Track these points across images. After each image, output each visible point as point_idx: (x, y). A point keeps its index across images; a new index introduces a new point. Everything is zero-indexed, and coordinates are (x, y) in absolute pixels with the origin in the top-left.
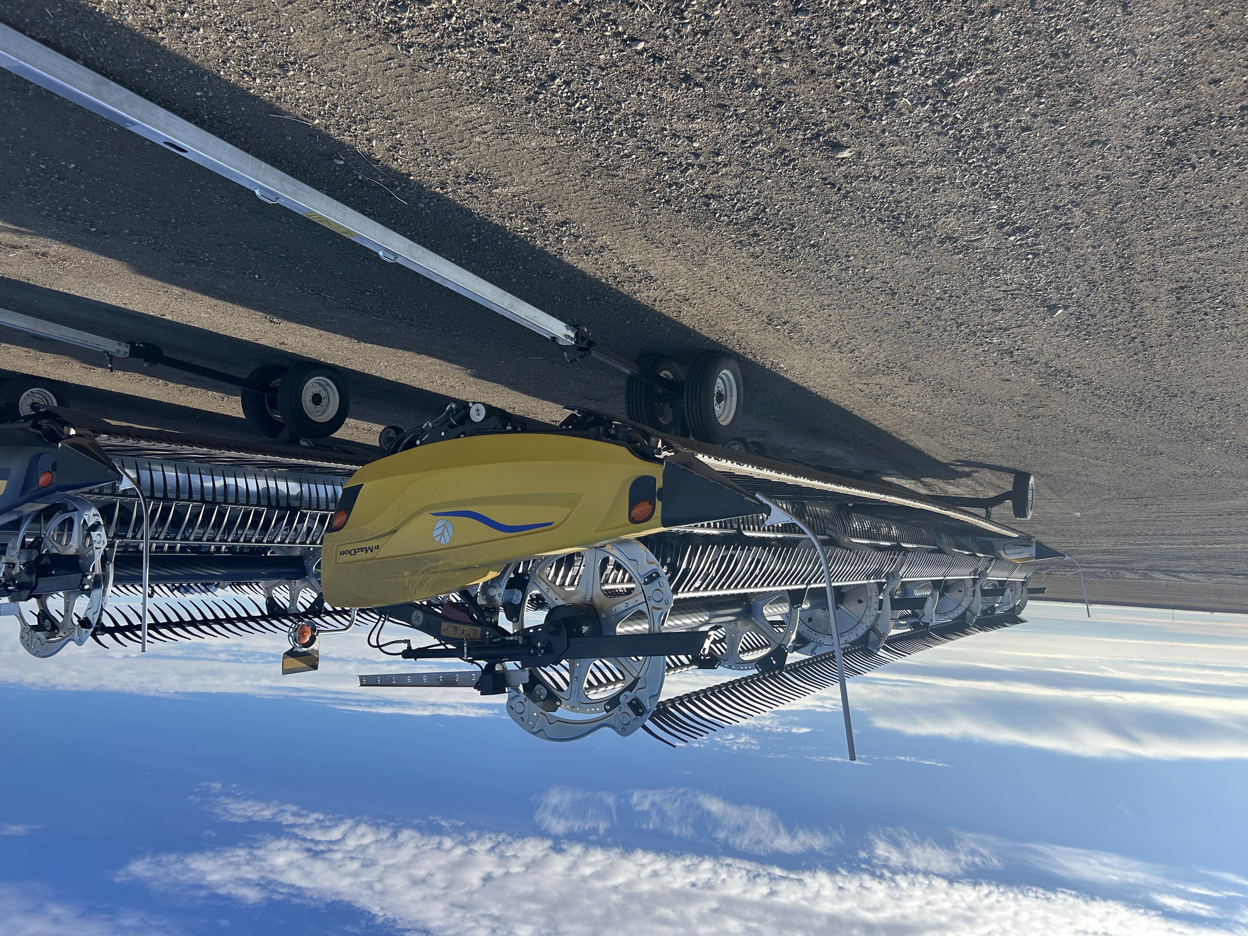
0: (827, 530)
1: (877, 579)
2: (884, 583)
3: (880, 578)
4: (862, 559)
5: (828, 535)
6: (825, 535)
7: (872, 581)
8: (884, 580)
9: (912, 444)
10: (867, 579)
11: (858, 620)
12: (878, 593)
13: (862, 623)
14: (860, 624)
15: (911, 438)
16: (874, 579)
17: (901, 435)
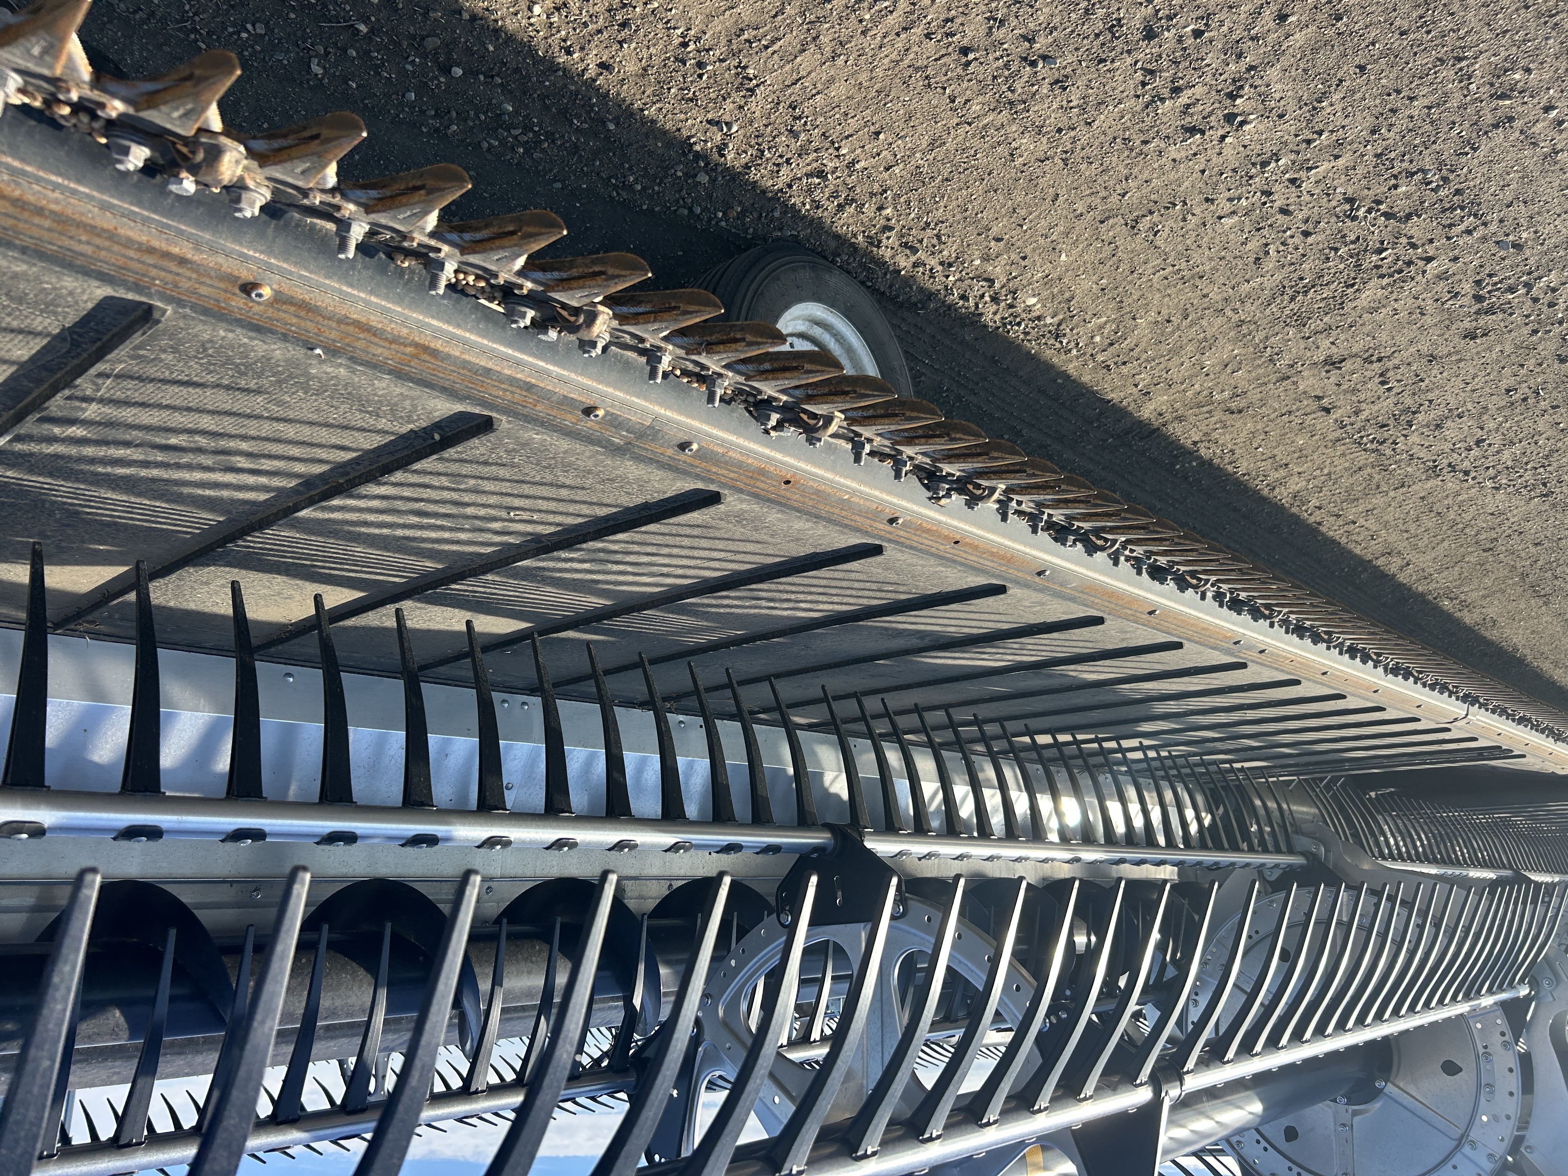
0: (1295, 838)
1: (1501, 989)
2: (1528, 1000)
3: (1511, 985)
4: (1437, 925)
5: (1302, 854)
6: (1291, 851)
7: (1487, 1001)
8: (1524, 991)
9: (1492, 635)
10: (1467, 997)
11: (1457, 1133)
12: (1509, 1037)
13: (1473, 1144)
14: (1467, 1149)
15: (1491, 612)
16: (1490, 991)
17: (1465, 605)
